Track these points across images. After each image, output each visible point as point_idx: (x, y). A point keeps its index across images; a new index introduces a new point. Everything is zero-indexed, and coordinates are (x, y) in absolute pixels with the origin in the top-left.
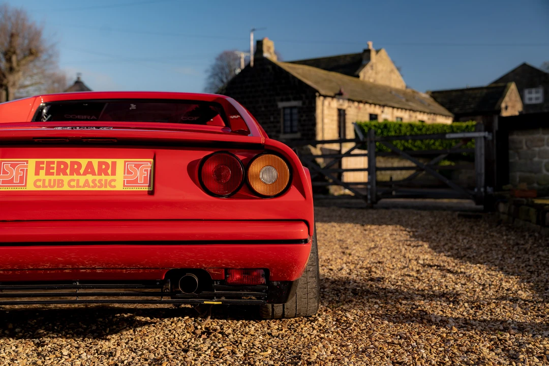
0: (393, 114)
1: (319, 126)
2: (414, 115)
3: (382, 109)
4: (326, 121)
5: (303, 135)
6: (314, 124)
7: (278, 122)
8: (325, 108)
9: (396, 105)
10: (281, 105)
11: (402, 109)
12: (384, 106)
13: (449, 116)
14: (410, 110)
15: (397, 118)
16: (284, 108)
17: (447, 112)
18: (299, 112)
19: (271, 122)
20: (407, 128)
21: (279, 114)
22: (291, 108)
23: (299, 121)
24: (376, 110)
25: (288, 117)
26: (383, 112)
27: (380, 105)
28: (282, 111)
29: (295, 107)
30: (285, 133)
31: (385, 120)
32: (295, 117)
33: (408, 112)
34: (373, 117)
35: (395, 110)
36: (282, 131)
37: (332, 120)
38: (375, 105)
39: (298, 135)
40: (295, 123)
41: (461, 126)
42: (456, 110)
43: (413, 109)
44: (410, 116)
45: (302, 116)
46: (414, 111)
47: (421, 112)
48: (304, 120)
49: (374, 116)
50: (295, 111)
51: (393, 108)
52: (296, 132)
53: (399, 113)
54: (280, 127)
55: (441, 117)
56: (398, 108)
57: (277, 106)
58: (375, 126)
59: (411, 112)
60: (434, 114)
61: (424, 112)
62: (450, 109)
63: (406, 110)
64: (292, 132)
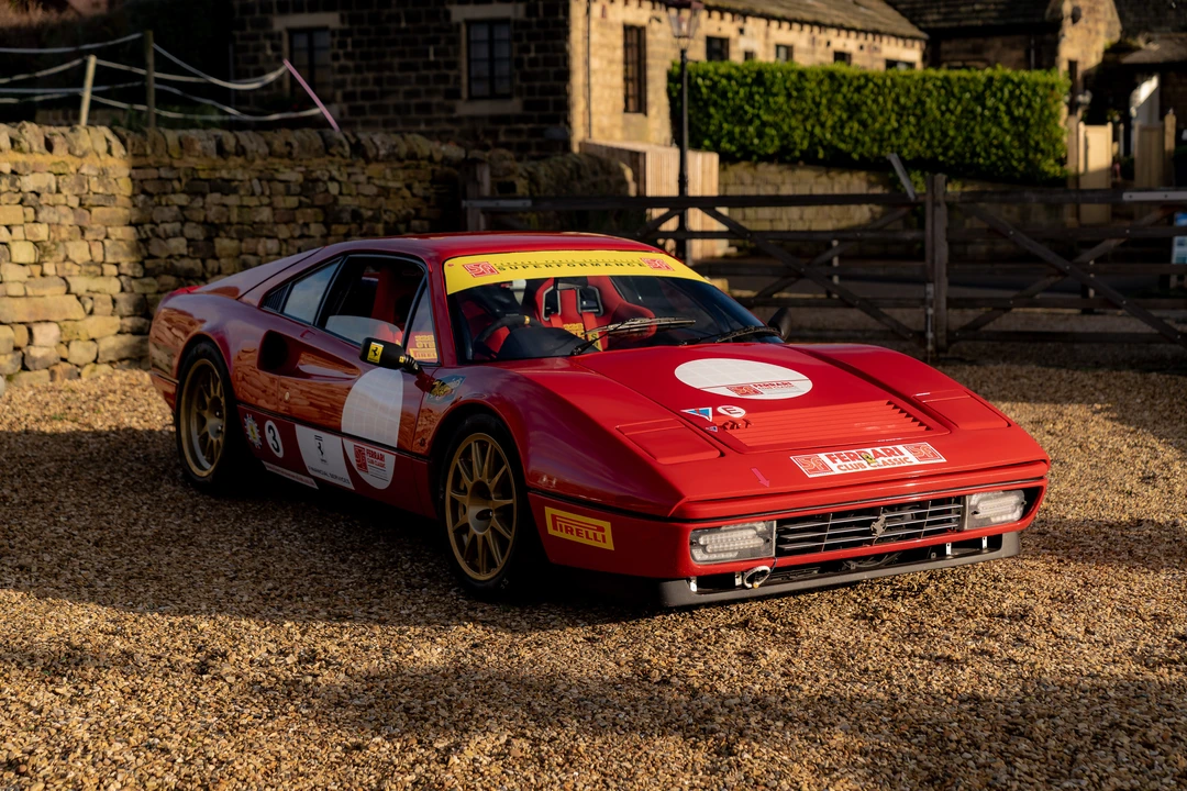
0: (767, 35)
1: (578, 79)
2: (823, 37)
3: (739, 23)
4: (595, 63)
5: (527, 105)
6: (565, 75)
7: (453, 65)
8: (593, 24)
9: (779, 12)
10: (459, 13)
11: (791, 21)
12: (745, 14)
13: (913, 38)
14: (813, 23)
15: (778, 46)
16: (470, 23)
17: (906, 27)
18: (517, 38)
19: (428, 65)
20: (820, 83)
21: (454, 41)
22: (492, 23)
23: (519, 63)
24: (726, 27)
25: (483, 52)
26: (741, 31)
27: (734, 12)
28: (464, 29)
29: (505, 21)
30: (471, 98)
31: (749, 55)
32: (503, 51)
33: (807, 28)
34: (717, 48)
35: (774, 24)
36: (464, 94)
37: (611, 62)
38: (722, 11)
39: (514, 106)
40: (503, 69)
41: (974, 79)
42: (932, 17)
43: (820, 18)
44: (813, 41)
45: (527, 50)
46: (822, 26)
47: (840, 27)
48: (533, 62)
49: (717, 45)
50: (503, 33)
51: (769, 18)
52: (508, 97)
53: (784, 34)
54: (458, 78)
55: (893, 40)
56: (780, 20)
57: (448, 15)
58: (729, 77)
59: (816, 29)
60: (876, 33)
61: (849, 30)
62: (913, 16)
63: (802, 23)
64: (493, 96)
